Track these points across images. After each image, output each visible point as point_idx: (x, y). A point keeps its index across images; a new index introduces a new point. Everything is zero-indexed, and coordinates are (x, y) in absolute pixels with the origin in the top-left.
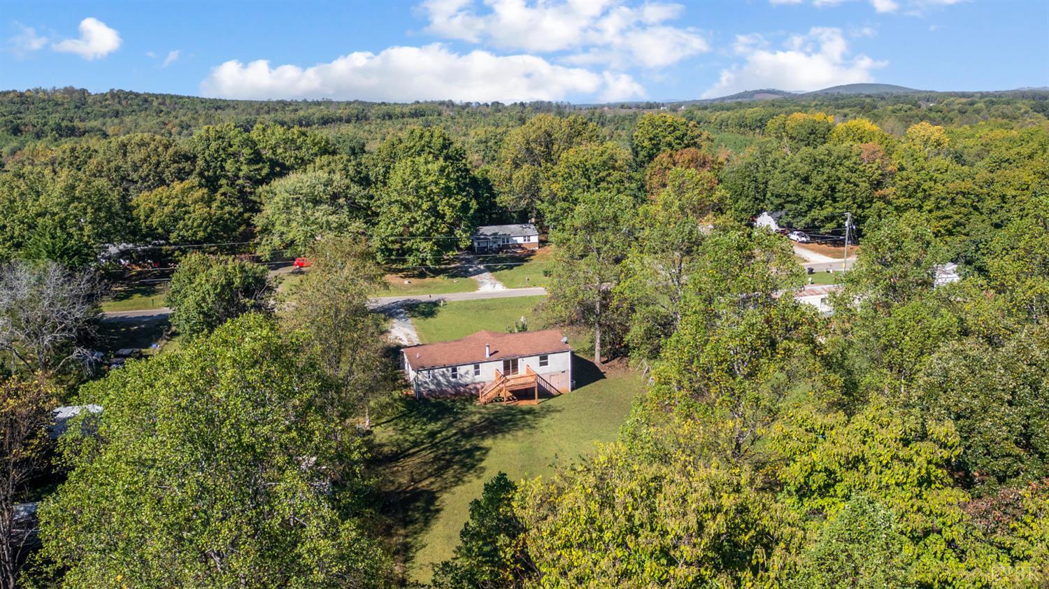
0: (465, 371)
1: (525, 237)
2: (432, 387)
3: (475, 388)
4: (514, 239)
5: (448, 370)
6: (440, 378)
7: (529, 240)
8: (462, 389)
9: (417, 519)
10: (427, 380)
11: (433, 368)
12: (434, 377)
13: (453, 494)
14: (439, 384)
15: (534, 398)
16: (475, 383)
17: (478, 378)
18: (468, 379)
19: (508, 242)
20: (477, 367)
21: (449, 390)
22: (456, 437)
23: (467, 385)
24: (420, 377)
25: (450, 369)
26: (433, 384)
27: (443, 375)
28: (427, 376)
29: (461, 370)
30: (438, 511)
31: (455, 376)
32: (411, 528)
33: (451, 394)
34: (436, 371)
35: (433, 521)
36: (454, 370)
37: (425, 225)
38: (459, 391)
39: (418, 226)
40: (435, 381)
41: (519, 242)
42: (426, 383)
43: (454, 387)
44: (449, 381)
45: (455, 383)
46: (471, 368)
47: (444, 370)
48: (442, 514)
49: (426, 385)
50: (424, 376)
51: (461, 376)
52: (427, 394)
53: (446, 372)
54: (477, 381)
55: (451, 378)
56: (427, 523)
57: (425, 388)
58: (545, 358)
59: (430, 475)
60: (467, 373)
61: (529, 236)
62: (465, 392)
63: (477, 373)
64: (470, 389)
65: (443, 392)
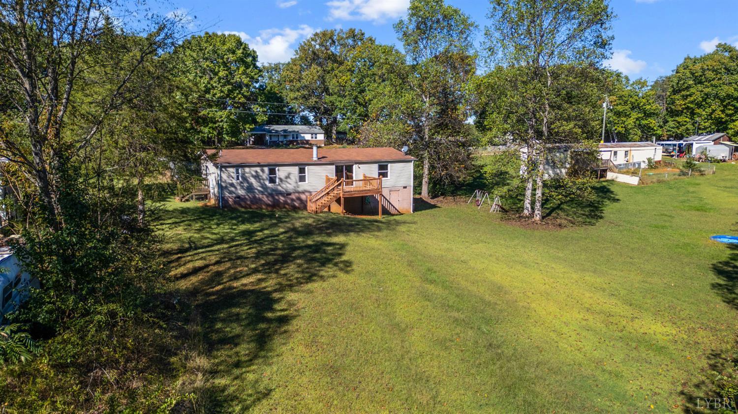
0: (286, 174)
1: (312, 134)
2: (241, 192)
3: (299, 199)
4: (302, 135)
5: (263, 171)
6: (253, 180)
7: (316, 138)
8: (282, 199)
9: (238, 336)
10: (234, 181)
11: (243, 166)
12: (245, 179)
13: (310, 292)
14: (250, 189)
15: (378, 215)
16: (299, 192)
17: (303, 186)
18: (290, 186)
19: (297, 138)
20: (302, 171)
21: (265, 199)
22: (287, 235)
23: (290, 194)
24: (224, 176)
25: (266, 169)
26: (242, 187)
27: (257, 177)
28: (234, 175)
29: (281, 172)
30: (284, 320)
31: (272, 181)
32: (223, 354)
33: (268, 205)
34: (247, 170)
35: (277, 340)
36: (272, 172)
37: (222, 91)
38: (278, 201)
39: (215, 91)
40: (246, 185)
41: (307, 139)
42: (232, 185)
43: (271, 195)
44: (264, 186)
45: (273, 190)
46: (295, 170)
47: (258, 169)
48: (295, 324)
49: (233, 189)
50: (229, 176)
51: (281, 180)
52: (235, 202)
53: (261, 173)
54: (300, 189)
55: (267, 183)
56: (262, 342)
57: (231, 192)
58: (385, 167)
59: (255, 271)
60: (288, 177)
61: (316, 134)
62: (286, 203)
63: (302, 179)
64: (292, 200)
65: (256, 201)
